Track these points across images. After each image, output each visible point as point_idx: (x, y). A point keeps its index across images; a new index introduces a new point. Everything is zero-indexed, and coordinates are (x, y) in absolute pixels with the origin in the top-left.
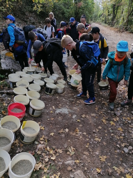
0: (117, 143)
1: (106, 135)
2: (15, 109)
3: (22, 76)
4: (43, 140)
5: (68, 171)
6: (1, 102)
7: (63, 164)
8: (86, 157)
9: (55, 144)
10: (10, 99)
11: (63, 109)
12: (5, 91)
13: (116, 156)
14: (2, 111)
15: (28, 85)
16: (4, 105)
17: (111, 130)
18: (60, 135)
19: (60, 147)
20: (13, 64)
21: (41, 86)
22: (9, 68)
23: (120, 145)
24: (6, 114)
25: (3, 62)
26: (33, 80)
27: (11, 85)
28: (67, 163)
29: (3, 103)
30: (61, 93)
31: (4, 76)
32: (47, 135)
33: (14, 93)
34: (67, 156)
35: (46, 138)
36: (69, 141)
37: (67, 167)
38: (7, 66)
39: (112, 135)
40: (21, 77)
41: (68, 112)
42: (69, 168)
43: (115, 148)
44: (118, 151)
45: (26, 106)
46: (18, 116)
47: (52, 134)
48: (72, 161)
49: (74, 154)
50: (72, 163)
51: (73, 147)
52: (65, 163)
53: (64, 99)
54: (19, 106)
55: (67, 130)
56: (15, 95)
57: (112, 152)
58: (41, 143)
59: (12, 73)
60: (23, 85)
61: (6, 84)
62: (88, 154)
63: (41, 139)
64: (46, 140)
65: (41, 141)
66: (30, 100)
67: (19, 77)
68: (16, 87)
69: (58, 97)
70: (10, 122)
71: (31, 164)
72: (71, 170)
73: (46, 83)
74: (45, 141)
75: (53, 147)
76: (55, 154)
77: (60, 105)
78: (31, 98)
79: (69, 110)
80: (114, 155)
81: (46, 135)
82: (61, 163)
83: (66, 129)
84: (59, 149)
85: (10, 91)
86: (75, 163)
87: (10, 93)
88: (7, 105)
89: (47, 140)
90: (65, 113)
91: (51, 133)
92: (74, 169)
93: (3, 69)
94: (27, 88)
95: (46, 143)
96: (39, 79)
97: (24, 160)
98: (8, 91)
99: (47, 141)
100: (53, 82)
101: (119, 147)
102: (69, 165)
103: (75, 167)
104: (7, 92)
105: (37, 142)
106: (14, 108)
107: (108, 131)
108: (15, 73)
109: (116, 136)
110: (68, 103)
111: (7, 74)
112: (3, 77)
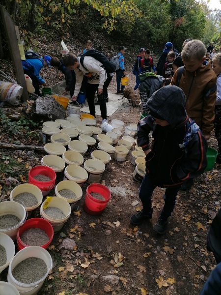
0: (202, 263)
1: (186, 244)
2: (41, 176)
4: (75, 232)
5: (105, 292)
6: (24, 163)
7: (98, 278)
8: (142, 276)
9: (92, 244)
10: (37, 159)
11: (119, 188)
12: (32, 146)
13: (195, 285)
14: (21, 176)
15: (69, 141)
16: (27, 167)
17: (195, 238)
19: (101, 250)
20: (53, 107)
22: (46, 112)
23: (207, 267)
24: (25, 181)
25: (40, 103)
27: (44, 139)
28: (106, 277)
31: (38, 124)
32: (83, 226)
34: (109, 266)
36: (118, 242)
37: (104, 284)
38: (44, 109)
39: (196, 246)
40: (61, 128)
42: (108, 288)
43: (197, 270)
44: (202, 277)
46: (42, 188)
47: (93, 225)
48: (115, 277)
49: (122, 266)
50: (115, 280)
52: (103, 277)
53: (123, 172)
54: (47, 172)
56: (46, 154)
57: (189, 275)
58: (69, 237)
59: (49, 120)
60: (61, 140)
61: (37, 136)
63: (72, 230)
65: (72, 233)
67: (58, 127)
68: (50, 142)
70: (28, 194)
72: (111, 292)
74: (78, 235)
75: (88, 247)
76: (88, 258)
77: (115, 181)
79: (128, 191)
80: (193, 283)
82: (96, 276)
83: (116, 222)
84: (97, 253)
85: (41, 147)
86: (120, 281)
88: (30, 167)
89: (82, 233)
91: (91, 223)
92: (117, 291)
93: (38, 112)
94: (67, 147)
95: (79, 239)
96: (89, 134)
99: (80, 236)
100: (111, 141)
101: (205, 270)
102: (108, 282)
103: (118, 288)
104: (36, 148)
105: (64, 234)
108: (54, 121)
109: (203, 250)
111: (42, 121)
112: (36, 126)
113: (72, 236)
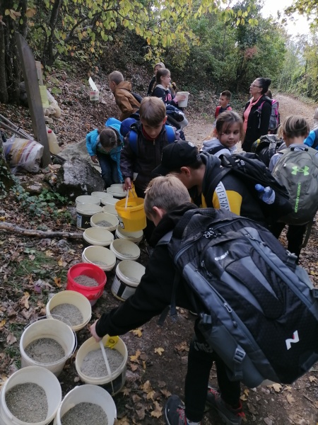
2: (83, 277)
3: (104, 203)
4: (138, 361)
6: (55, 258)
10: (72, 251)
12: (64, 233)
14: (55, 278)
15: (116, 225)
16: (61, 264)
18: (179, 357)
20: (88, 174)
22: (79, 182)
24: (61, 286)
25: (69, 169)
27: (80, 221)
29: (58, 260)
31: (67, 198)
32: (148, 352)
33: (82, 239)
35: (146, 357)
38: (75, 177)
40: (102, 205)
45: (107, 273)
46: (88, 295)
54: (92, 271)
56: (86, 244)
58: (130, 369)
59: (83, 193)
60: (104, 224)
61: (68, 217)
63: (133, 358)
64: (144, 362)
65: (133, 363)
66: (118, 260)
67: (97, 204)
68: (89, 226)
70: (68, 305)
75: (159, 382)
81: (145, 351)
85: (75, 234)
87: (76, 239)
88: (65, 264)
91: (157, 347)
93: (66, 182)
94: (114, 232)
95: (144, 371)
98: (72, 234)
99: (145, 367)
104: (70, 236)
106: (81, 274)
108: (90, 194)
111: (72, 195)
112: (64, 201)
113: (134, 367)
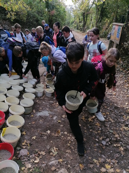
0: (95, 138)
1: (86, 131)
4: (26, 144)
5: (52, 171)
7: (46, 165)
8: (69, 155)
9: (37, 147)
11: (44, 112)
13: (95, 150)
15: (6, 92)
17: (89, 126)
19: (43, 149)
21: (20, 92)
23: (98, 139)
26: (11, 86)
28: (51, 163)
30: (41, 97)
34: (50, 157)
35: (29, 142)
36: (51, 142)
37: (50, 167)
39: (91, 130)
41: (49, 114)
42: (53, 168)
43: (94, 142)
44: (97, 144)
47: (34, 138)
48: (55, 161)
49: (57, 154)
50: (56, 163)
51: (55, 147)
52: (49, 163)
53: (43, 102)
55: (49, 132)
57: (91, 146)
58: (23, 148)
62: (71, 152)
63: (23, 144)
64: (28, 144)
65: (23, 146)
66: (9, 106)
69: (37, 101)
71: (14, 171)
72: (55, 170)
73: (24, 88)
74: (28, 146)
75: (36, 150)
76: (38, 156)
77: (41, 108)
78: (10, 104)
79: (50, 112)
80: (94, 149)
81: (28, 140)
82: (45, 165)
83: (47, 131)
84: (42, 152)
86: (59, 162)
89: (30, 144)
90: (46, 115)
91: (33, 136)
92: (58, 168)
95: (29, 147)
96: (17, 84)
97: (7, 168)
99: (29, 146)
100: (32, 86)
101: (98, 141)
102: (52, 165)
103: (59, 166)
105: (19, 148)
107: (87, 127)
109: (94, 131)
110: (48, 106)
113: (24, 147)
